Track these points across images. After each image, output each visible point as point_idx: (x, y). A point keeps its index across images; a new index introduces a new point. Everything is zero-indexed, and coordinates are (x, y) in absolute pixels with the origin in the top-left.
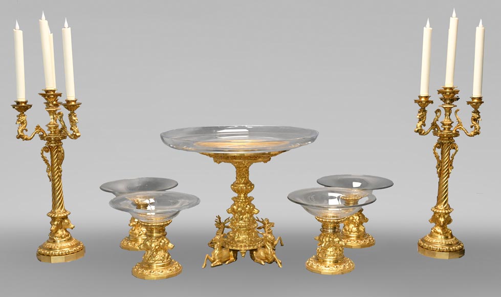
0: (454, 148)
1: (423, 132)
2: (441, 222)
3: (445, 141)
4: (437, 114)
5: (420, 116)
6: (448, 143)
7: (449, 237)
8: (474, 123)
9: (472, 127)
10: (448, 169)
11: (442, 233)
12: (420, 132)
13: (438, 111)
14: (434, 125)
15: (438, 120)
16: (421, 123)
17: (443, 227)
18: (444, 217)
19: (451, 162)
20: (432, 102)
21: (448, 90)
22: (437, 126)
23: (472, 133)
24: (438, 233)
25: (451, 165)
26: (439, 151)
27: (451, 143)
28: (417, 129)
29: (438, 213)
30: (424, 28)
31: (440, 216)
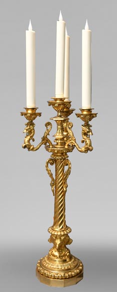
0: (67, 165)
1: (32, 148)
2: (56, 244)
3: (57, 157)
4: (47, 127)
5: (27, 130)
6: (61, 159)
7: (68, 260)
8: (85, 137)
9: (83, 142)
10: (62, 187)
11: (58, 256)
12: (27, 147)
13: (48, 124)
14: (45, 140)
15: (48, 134)
16: (29, 137)
17: (60, 249)
18: (60, 238)
19: (65, 179)
20: (40, 115)
21: (58, 101)
22: (48, 141)
23: (83, 149)
24: (54, 256)
25: (65, 183)
26: (52, 168)
27: (64, 159)
28: (24, 145)
29: (54, 235)
30: (27, 31)
31: (56, 237)
